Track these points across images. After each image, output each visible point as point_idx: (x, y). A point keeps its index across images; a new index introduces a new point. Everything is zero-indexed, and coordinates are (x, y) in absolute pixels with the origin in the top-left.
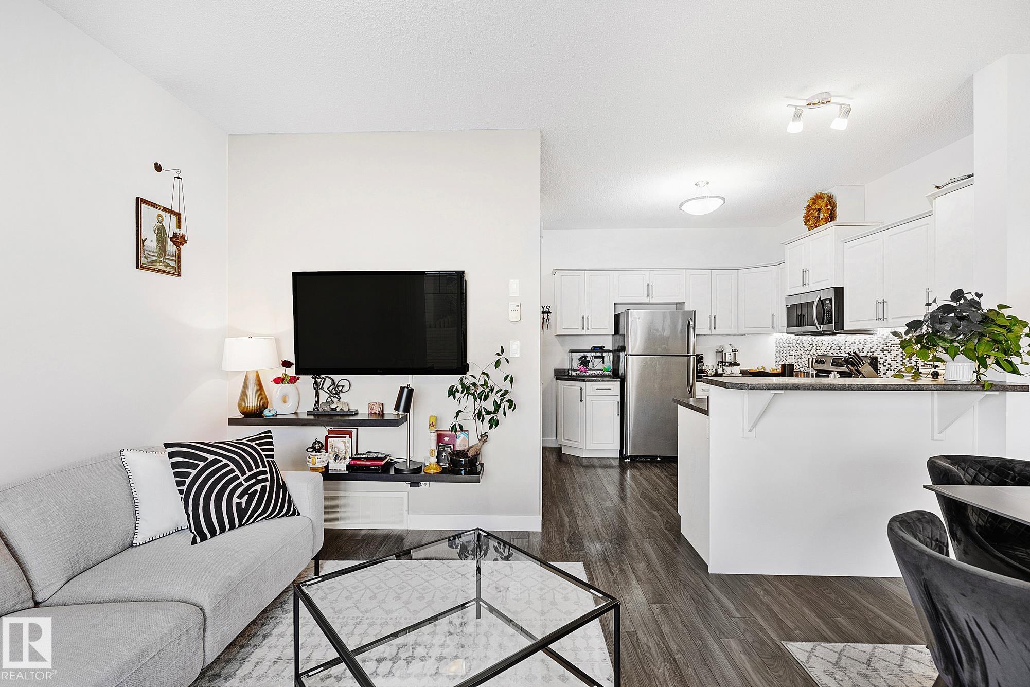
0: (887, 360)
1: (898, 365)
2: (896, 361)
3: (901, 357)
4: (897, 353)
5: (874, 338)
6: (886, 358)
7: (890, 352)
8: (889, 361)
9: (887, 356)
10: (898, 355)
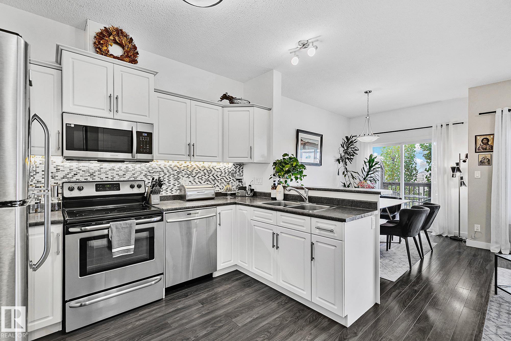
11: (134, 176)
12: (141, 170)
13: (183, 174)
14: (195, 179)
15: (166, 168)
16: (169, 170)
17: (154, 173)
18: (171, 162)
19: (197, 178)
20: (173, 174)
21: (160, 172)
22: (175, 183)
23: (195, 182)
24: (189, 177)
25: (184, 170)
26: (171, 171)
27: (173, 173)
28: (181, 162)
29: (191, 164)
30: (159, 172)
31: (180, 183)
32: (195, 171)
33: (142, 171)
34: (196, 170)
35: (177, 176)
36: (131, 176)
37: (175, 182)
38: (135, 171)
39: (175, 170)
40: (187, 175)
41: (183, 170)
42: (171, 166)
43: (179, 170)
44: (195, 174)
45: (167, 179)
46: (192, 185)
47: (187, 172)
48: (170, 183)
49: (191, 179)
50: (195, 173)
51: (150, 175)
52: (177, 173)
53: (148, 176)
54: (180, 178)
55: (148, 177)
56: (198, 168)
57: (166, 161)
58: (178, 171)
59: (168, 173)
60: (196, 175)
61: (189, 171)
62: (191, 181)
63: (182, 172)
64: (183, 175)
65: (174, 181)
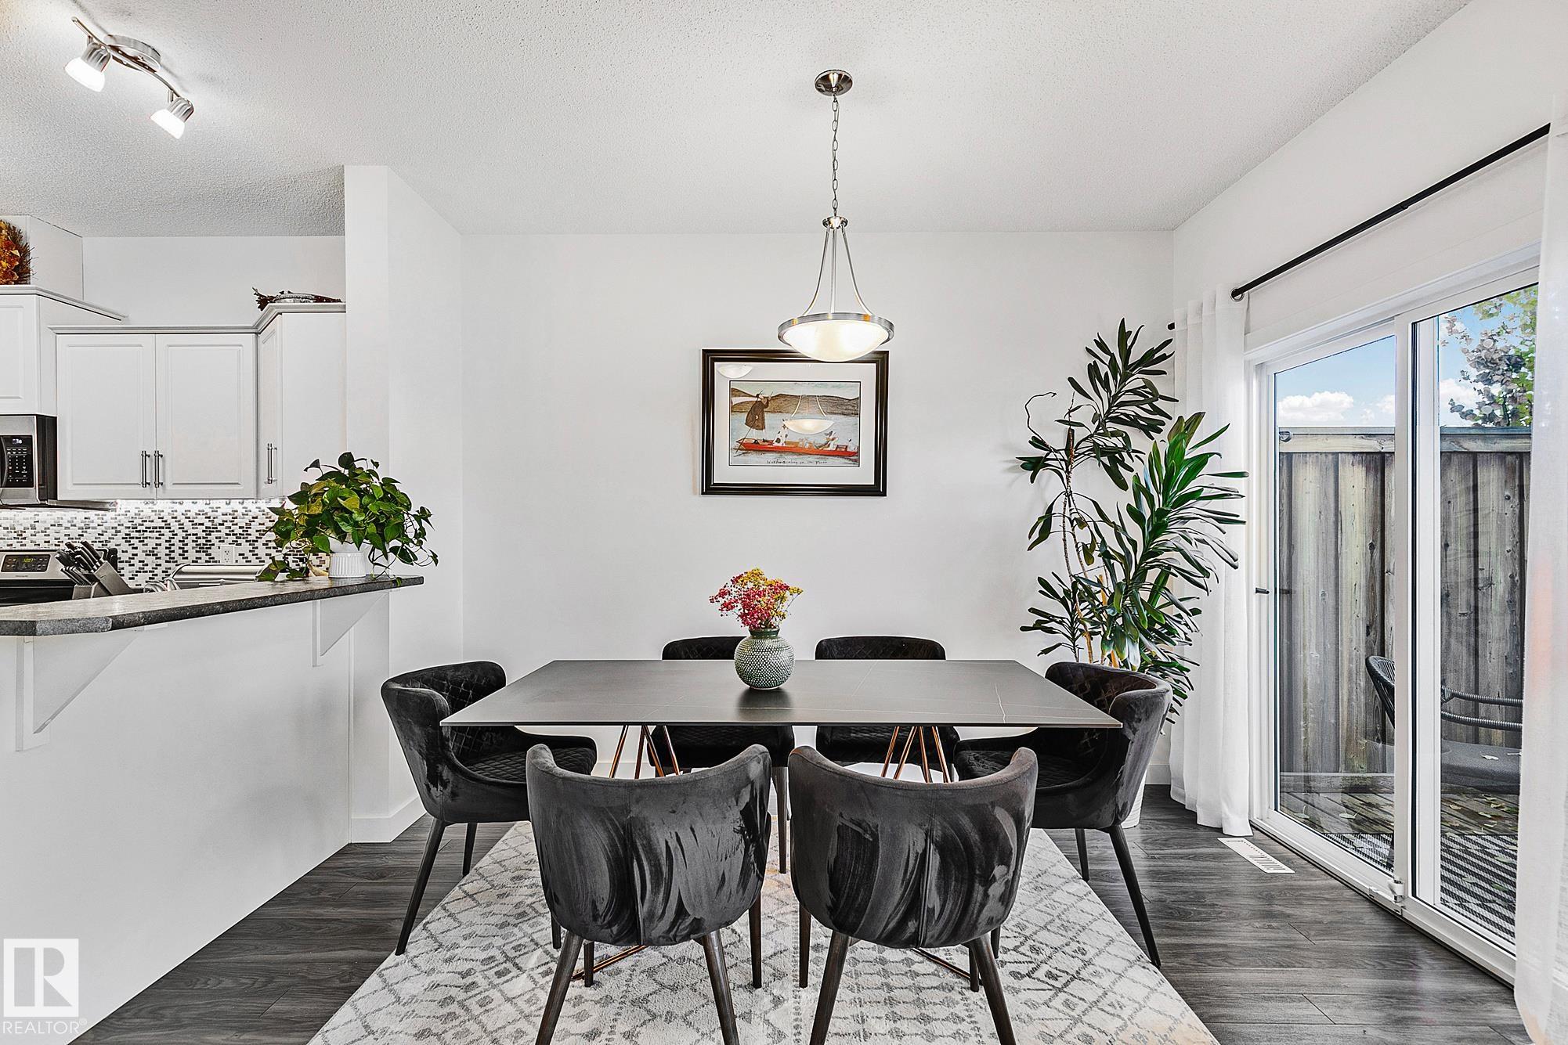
0: (136, 555)
1: (159, 562)
2: (157, 555)
3: (166, 548)
4: (158, 542)
5: (110, 515)
6: (135, 551)
7: (143, 541)
8: (141, 556)
9: (136, 548)
10: (160, 545)
11: (102, 538)
12: (116, 525)
13: (222, 534)
14: (257, 548)
15: (176, 518)
16: (183, 524)
17: (146, 531)
18: (187, 505)
19: (264, 544)
20: (194, 535)
21: (162, 530)
22: (200, 558)
23: (255, 557)
24: (239, 541)
25: (223, 525)
26: (188, 525)
27: (194, 531)
28: (214, 504)
29: (244, 505)
30: (158, 530)
31: (213, 558)
32: (255, 526)
33: (119, 528)
34: (260, 524)
35: (204, 540)
36: (96, 538)
37: (198, 555)
38: (103, 528)
39: (200, 524)
40: (234, 538)
41: (220, 524)
42: (189, 514)
43: (210, 524)
44: (258, 534)
45: (180, 548)
46: (248, 564)
47: (233, 528)
48: (187, 558)
49: (246, 548)
50: (257, 531)
51: (137, 538)
52: (203, 531)
53: (133, 538)
54: (213, 545)
55: (132, 541)
56: (264, 516)
57: (175, 501)
58: (206, 527)
59: (181, 530)
60: (261, 538)
61: (239, 525)
62: (243, 554)
63: (219, 528)
64: (220, 538)
65: (197, 552)
